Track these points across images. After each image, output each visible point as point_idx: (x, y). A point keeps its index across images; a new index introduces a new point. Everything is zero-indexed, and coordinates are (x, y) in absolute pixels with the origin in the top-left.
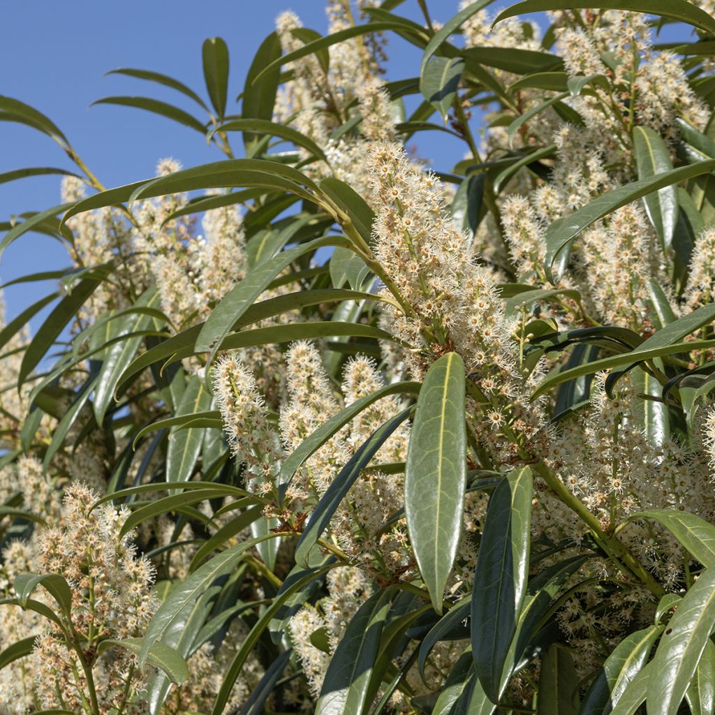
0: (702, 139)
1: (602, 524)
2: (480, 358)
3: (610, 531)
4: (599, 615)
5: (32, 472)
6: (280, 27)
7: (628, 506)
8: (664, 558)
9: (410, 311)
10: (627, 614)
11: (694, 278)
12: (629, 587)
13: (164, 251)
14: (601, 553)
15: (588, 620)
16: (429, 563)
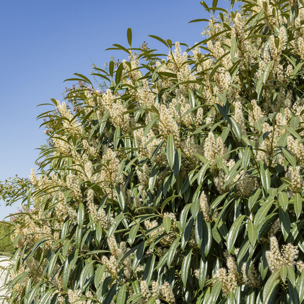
0: (198, 91)
1: (189, 156)
2: (174, 134)
3: (190, 157)
4: (186, 168)
5: (85, 142)
6: (123, 62)
7: (192, 154)
8: (196, 160)
9: (165, 127)
10: (190, 168)
11: (197, 115)
12: (191, 164)
13: (108, 105)
14: (188, 160)
15: (185, 169)
16: (170, 164)
